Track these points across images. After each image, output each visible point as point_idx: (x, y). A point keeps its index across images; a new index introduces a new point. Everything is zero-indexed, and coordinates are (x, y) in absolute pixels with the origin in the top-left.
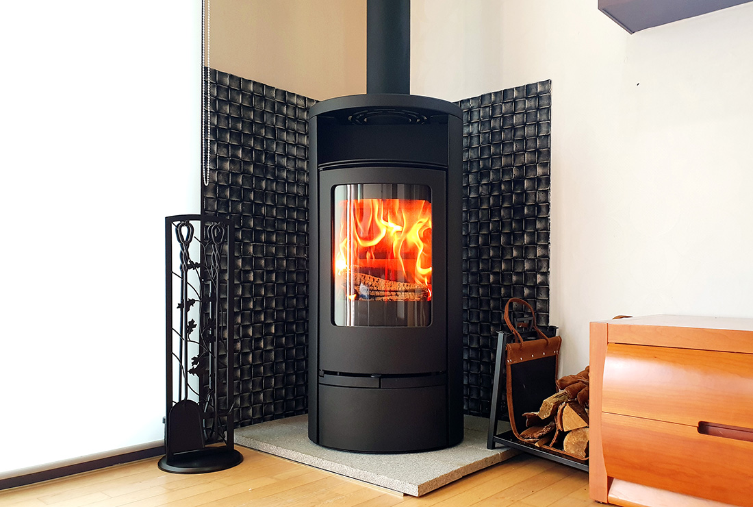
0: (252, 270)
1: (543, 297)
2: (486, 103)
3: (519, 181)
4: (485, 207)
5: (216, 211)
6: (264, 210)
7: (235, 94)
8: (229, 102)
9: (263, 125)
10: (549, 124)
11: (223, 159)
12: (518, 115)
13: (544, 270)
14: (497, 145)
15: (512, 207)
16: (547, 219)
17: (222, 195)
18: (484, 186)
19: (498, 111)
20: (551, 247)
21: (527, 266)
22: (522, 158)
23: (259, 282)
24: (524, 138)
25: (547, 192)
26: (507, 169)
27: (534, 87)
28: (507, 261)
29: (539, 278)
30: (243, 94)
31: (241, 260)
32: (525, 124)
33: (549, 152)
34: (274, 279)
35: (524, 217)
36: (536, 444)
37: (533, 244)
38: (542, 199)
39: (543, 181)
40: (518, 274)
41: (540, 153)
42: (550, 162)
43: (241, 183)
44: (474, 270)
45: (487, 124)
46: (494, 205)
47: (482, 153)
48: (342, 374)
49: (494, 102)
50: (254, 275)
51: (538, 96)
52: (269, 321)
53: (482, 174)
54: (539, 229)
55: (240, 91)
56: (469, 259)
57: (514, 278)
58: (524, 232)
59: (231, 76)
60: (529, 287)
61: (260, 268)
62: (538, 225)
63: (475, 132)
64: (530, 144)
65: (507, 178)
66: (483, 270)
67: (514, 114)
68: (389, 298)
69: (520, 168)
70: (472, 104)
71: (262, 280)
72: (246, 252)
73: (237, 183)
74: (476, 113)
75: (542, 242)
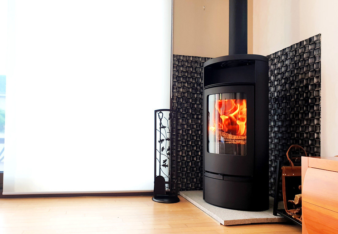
0: (191, 129)
1: (318, 145)
2: (293, 49)
3: (307, 86)
4: (293, 100)
5: (177, 107)
6: (195, 106)
7: (185, 62)
8: (182, 66)
9: (196, 72)
10: (320, 57)
11: (179, 88)
12: (306, 54)
13: (318, 131)
14: (297, 69)
15: (304, 99)
16: (319, 105)
17: (179, 101)
18: (293, 90)
19: (298, 52)
20: (321, 119)
21: (310, 129)
22: (308, 74)
23: (194, 134)
24: (309, 64)
25: (319, 91)
26: (301, 81)
27: (313, 38)
28: (302, 127)
29: (316, 135)
30: (188, 62)
31: (186, 125)
32: (309, 58)
33: (320, 70)
34: (200, 133)
35: (309, 104)
36: (293, 216)
37: (313, 118)
38: (317, 95)
39: (317, 86)
40: (307, 133)
41: (316, 71)
42: (320, 76)
43: (186, 96)
44: (289, 131)
45: (293, 59)
46: (297, 99)
47: (291, 74)
48: (211, 173)
49: (296, 48)
50: (191, 131)
51: (315, 43)
52: (198, 150)
53: (292, 84)
54: (315, 110)
55: (187, 61)
56: (287, 125)
57: (305, 135)
58: (309, 112)
59: (183, 56)
60: (311, 140)
61: (194, 128)
62: (315, 108)
63: (289, 63)
64: (311, 67)
65: (302, 85)
66: (292, 131)
67: (304, 53)
68: (231, 142)
69: (307, 79)
70: (287, 50)
71: (195, 133)
72: (188, 122)
73: (185, 96)
74: (289, 54)
75: (317, 117)
